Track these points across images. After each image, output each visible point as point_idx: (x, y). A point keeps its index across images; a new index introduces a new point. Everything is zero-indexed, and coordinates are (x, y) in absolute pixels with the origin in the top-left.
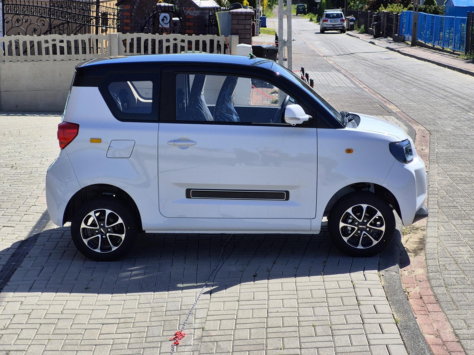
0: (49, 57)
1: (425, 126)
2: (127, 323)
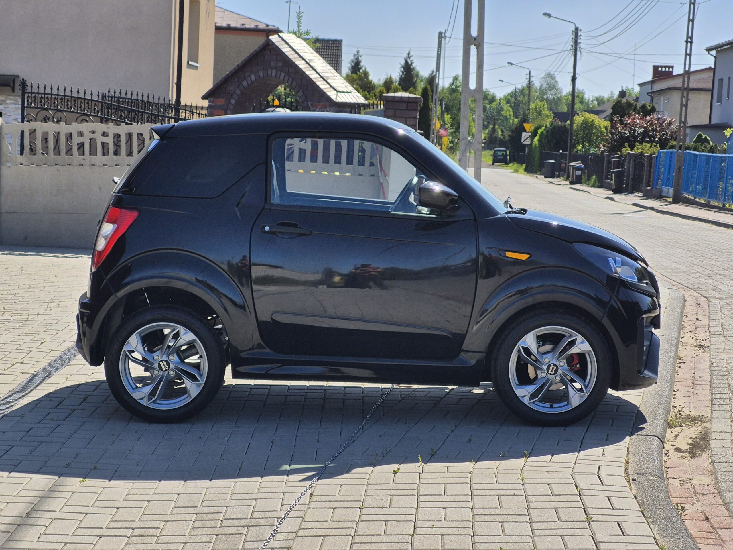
0: (84, 159)
1: (699, 292)
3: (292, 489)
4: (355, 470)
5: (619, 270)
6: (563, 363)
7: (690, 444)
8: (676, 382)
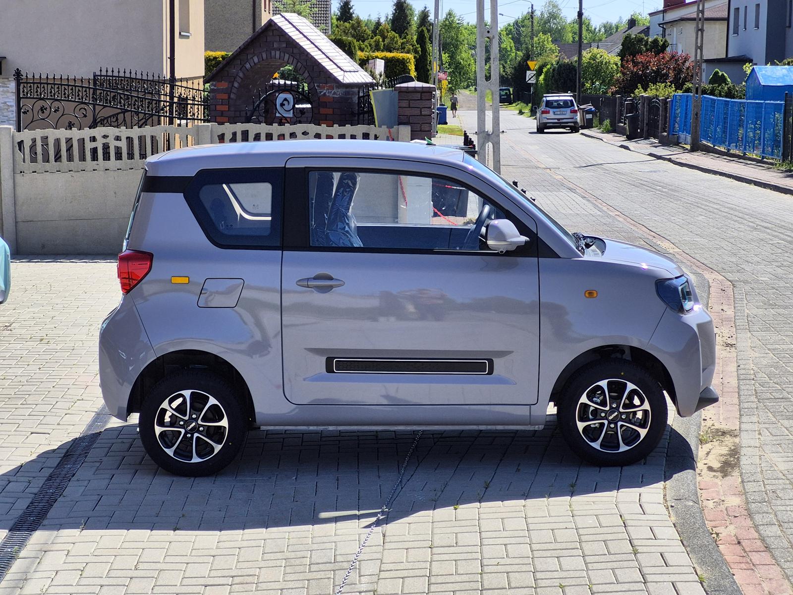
1: (723, 274)
2: (247, 583)
7: (721, 462)
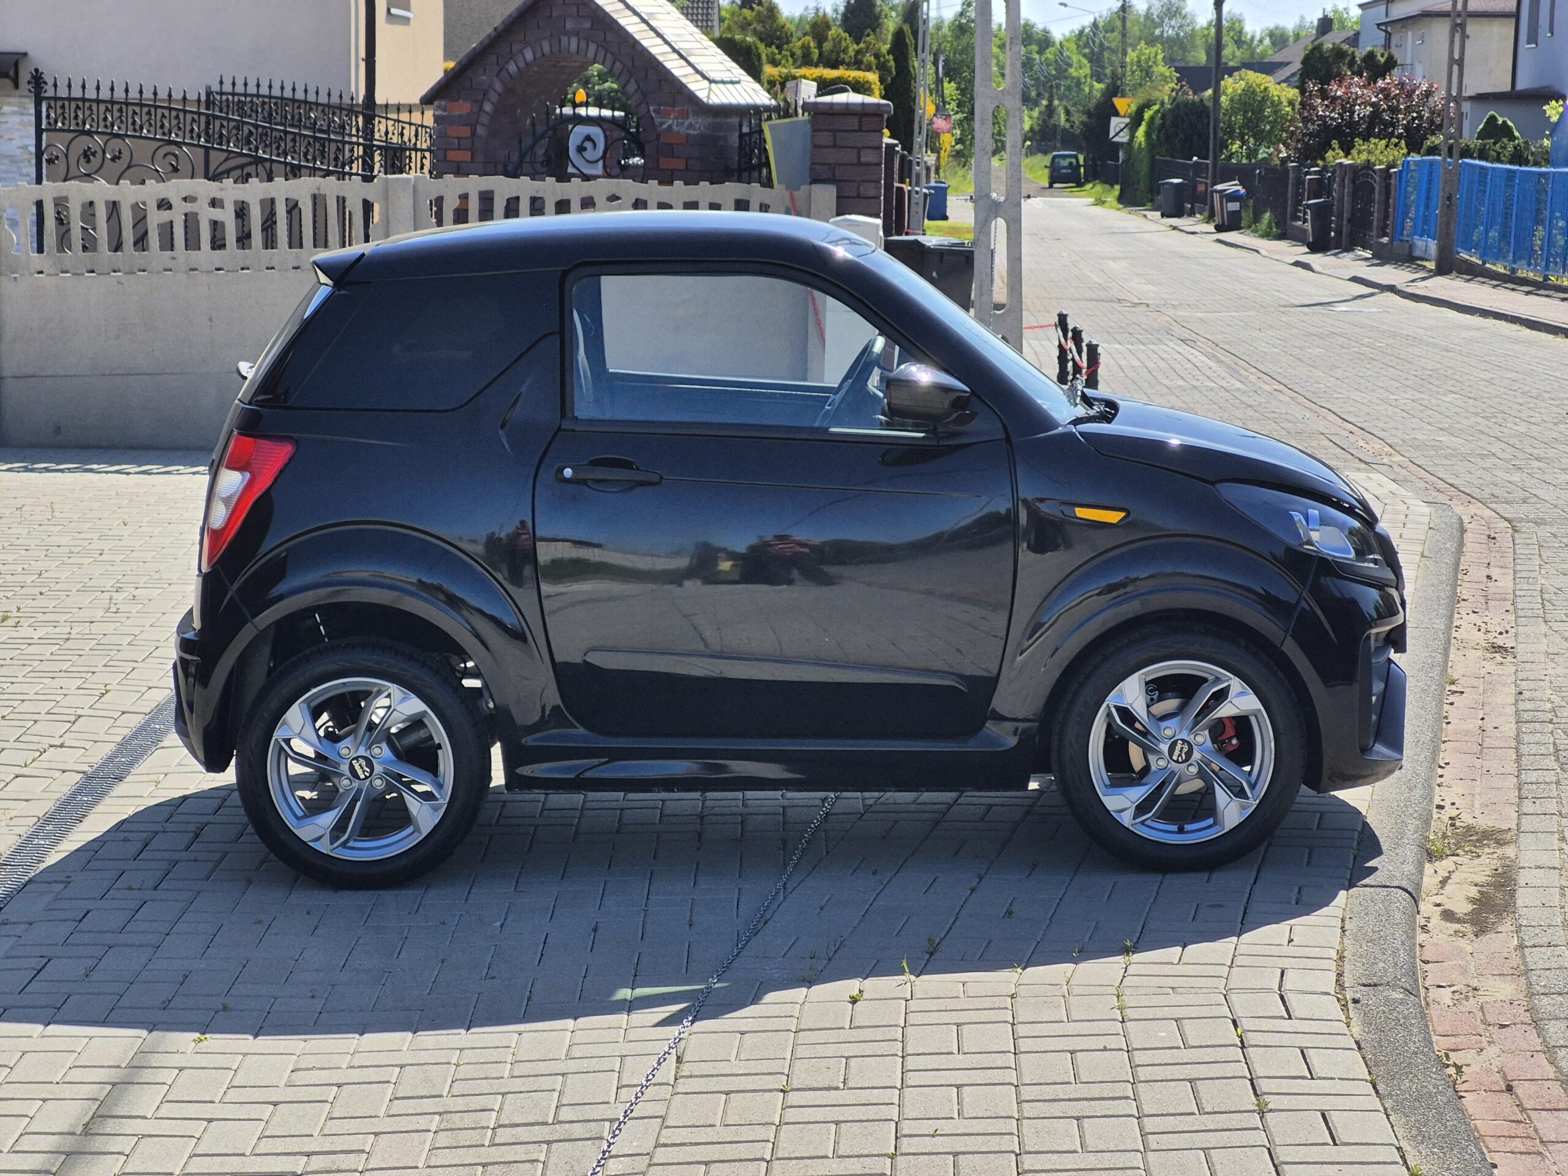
1: (1494, 506)
2: (339, 1171)
3: (638, 1048)
4: (770, 997)
5: (1315, 536)
6: (1203, 738)
7: (1473, 901)
8: (1444, 742)
